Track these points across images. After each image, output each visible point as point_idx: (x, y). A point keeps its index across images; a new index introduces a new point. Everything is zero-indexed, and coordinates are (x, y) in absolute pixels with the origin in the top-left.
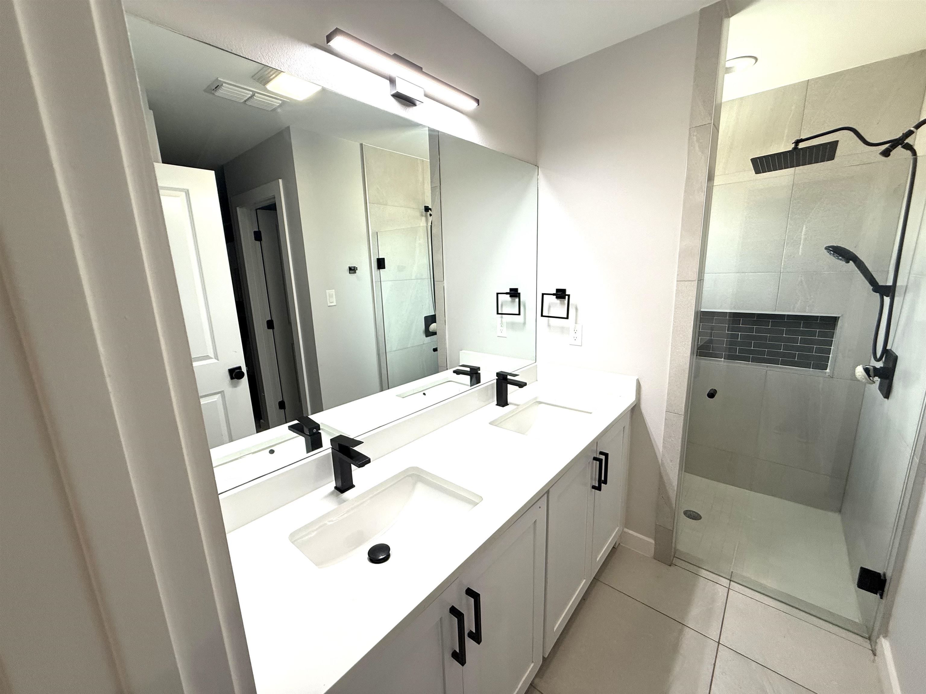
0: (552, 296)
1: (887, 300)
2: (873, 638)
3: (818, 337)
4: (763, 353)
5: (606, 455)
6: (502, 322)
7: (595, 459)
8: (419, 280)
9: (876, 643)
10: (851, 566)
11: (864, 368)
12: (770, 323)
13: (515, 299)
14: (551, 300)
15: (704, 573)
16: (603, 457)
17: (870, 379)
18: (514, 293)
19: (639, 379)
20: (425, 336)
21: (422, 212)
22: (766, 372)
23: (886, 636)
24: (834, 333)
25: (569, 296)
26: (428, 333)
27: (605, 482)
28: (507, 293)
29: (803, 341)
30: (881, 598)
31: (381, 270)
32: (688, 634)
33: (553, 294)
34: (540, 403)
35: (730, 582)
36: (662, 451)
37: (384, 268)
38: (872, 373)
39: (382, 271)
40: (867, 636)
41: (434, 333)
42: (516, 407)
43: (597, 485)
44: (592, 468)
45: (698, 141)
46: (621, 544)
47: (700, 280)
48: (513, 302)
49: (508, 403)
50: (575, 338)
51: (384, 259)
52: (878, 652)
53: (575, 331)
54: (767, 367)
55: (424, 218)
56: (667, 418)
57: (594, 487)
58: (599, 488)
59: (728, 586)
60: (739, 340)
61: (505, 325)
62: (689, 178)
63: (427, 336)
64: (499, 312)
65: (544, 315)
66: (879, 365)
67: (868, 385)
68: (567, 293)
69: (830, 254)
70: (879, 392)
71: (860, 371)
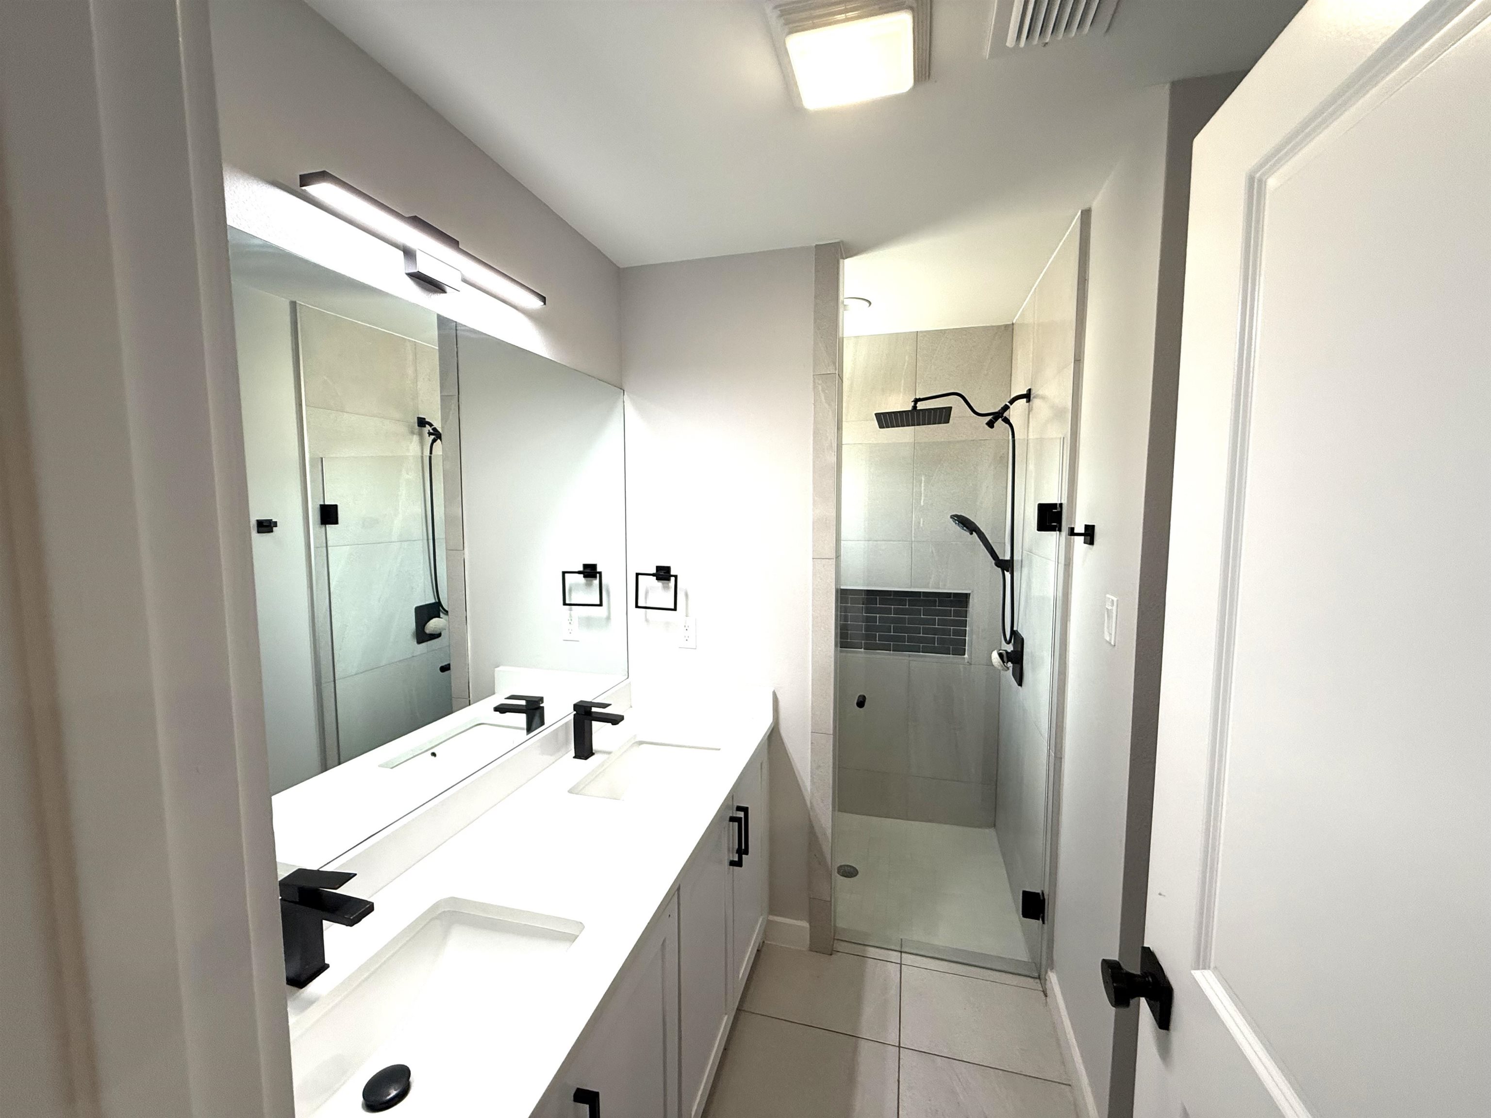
0: (651, 577)
1: (1008, 575)
2: (1042, 977)
3: (953, 617)
4: (902, 639)
5: (745, 810)
6: (571, 616)
7: (732, 819)
8: (406, 543)
9: (1046, 980)
10: (1013, 891)
11: (998, 654)
12: (907, 602)
13: (592, 581)
14: (649, 583)
15: (872, 952)
16: (741, 814)
17: (1005, 665)
18: (590, 572)
19: (776, 691)
20: (416, 643)
21: (413, 427)
22: (909, 663)
23: (1053, 969)
24: (967, 611)
25: (676, 577)
26: (422, 636)
27: (746, 852)
28: (579, 572)
29: (942, 622)
30: (1044, 923)
31: (327, 526)
32: (865, 1047)
33: (653, 575)
34: (641, 743)
35: (901, 954)
36: (811, 789)
37: (336, 522)
38: (1005, 659)
39: (330, 527)
40: (1036, 975)
41: (436, 636)
42: (606, 756)
43: (736, 859)
44: (729, 833)
45: (823, 391)
46: (766, 942)
47: (838, 557)
48: (589, 585)
49: (593, 752)
50: (687, 638)
51: (336, 506)
52: (1048, 992)
53: (687, 628)
54: (909, 656)
55: (416, 438)
56: (813, 742)
57: (732, 863)
58: (739, 863)
59: (900, 960)
60: (878, 624)
61: (575, 621)
62: (816, 433)
63: (419, 642)
64: (567, 602)
65: (639, 605)
66: (1010, 648)
67: (1002, 672)
68: (672, 573)
69: (956, 523)
70: (1012, 677)
71: (995, 656)
